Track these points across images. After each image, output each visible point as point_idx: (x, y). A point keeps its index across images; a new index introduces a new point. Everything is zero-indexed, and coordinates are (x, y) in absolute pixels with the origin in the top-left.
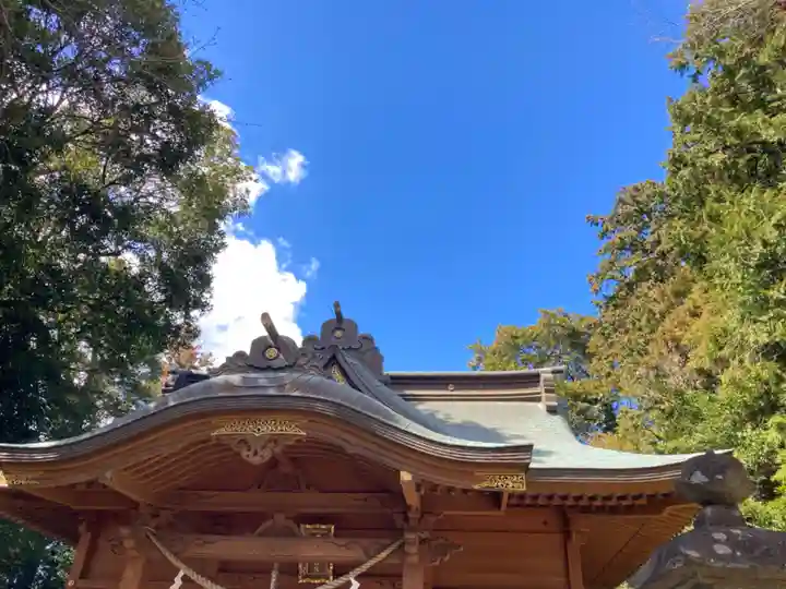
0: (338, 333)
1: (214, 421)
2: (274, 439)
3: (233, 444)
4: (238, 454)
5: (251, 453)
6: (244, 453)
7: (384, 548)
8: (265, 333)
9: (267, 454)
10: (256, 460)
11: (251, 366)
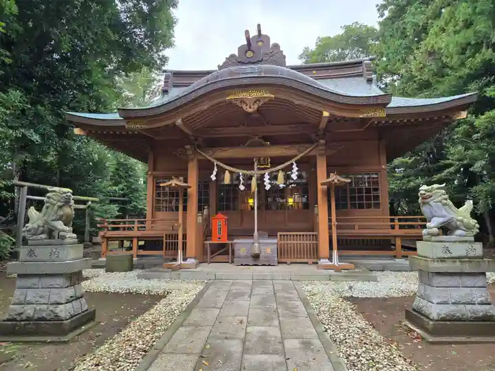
0: (260, 44)
1: (227, 92)
2: (258, 100)
3: (238, 103)
4: (242, 108)
5: (248, 107)
6: (244, 107)
7: (307, 148)
8: (246, 43)
9: (256, 106)
10: (250, 110)
11: (239, 62)
